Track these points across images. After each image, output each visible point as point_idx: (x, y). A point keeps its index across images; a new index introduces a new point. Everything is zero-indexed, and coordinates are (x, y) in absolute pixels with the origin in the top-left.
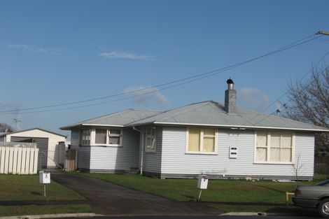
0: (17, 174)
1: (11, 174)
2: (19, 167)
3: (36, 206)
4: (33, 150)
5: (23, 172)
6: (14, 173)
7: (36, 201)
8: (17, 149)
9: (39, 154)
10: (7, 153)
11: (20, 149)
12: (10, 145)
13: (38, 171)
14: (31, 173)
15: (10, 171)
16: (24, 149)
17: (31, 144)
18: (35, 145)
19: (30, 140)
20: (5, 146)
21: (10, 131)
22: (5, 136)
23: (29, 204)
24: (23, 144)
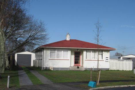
0: (125, 71)
1: (123, 70)
2: (123, 68)
3: (133, 82)
4: (130, 62)
5: (127, 70)
6: (124, 70)
7: (133, 80)
8: (125, 62)
9: (133, 63)
10: (122, 63)
11: (126, 62)
12: (122, 61)
13: (133, 69)
14: (130, 70)
15: (123, 69)
16: (128, 62)
17: (130, 60)
18: (131, 60)
19: (129, 59)
20: (121, 61)
21: (122, 56)
22: (120, 57)
23: (130, 81)
24: (127, 60)
